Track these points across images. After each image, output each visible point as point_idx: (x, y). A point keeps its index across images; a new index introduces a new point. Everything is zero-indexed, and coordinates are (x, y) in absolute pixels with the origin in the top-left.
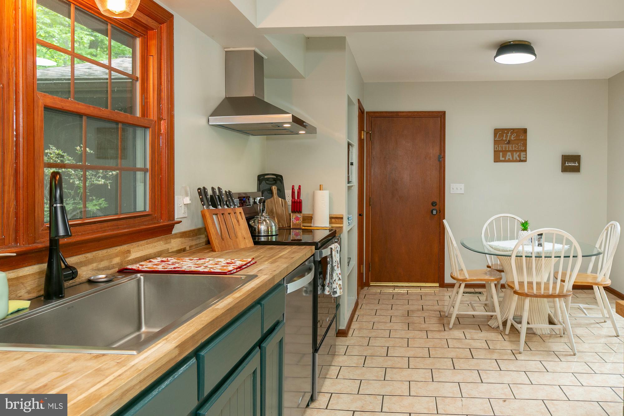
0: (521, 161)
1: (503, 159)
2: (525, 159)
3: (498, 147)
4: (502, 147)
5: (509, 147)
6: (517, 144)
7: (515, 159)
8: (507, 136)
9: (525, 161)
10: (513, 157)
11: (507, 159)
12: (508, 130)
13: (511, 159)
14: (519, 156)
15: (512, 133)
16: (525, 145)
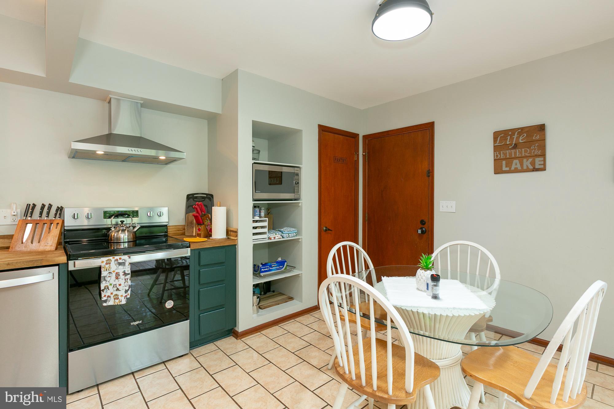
0: (535, 170)
1: (508, 169)
2: (542, 166)
3: (500, 154)
4: (505, 154)
5: (515, 153)
6: (529, 148)
7: (525, 168)
8: (512, 139)
9: (544, 169)
10: (522, 165)
11: (513, 168)
12: (513, 131)
13: (519, 168)
14: (533, 164)
15: (520, 134)
16: (543, 148)
